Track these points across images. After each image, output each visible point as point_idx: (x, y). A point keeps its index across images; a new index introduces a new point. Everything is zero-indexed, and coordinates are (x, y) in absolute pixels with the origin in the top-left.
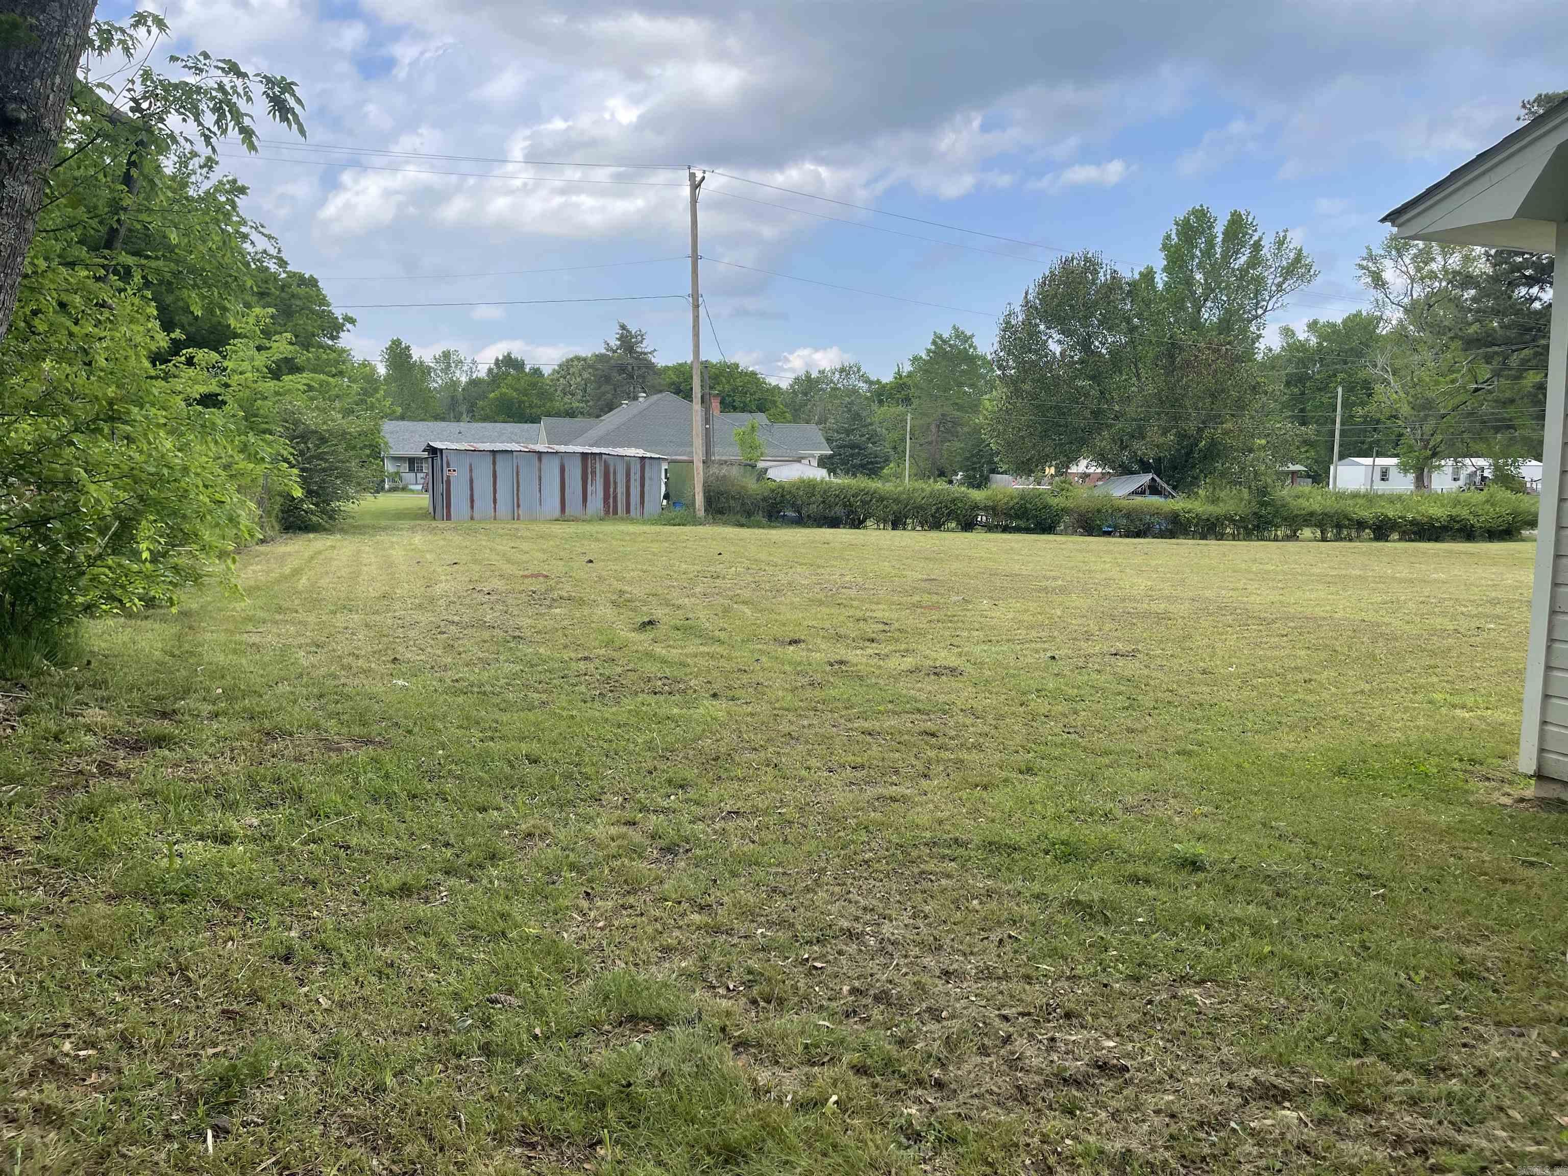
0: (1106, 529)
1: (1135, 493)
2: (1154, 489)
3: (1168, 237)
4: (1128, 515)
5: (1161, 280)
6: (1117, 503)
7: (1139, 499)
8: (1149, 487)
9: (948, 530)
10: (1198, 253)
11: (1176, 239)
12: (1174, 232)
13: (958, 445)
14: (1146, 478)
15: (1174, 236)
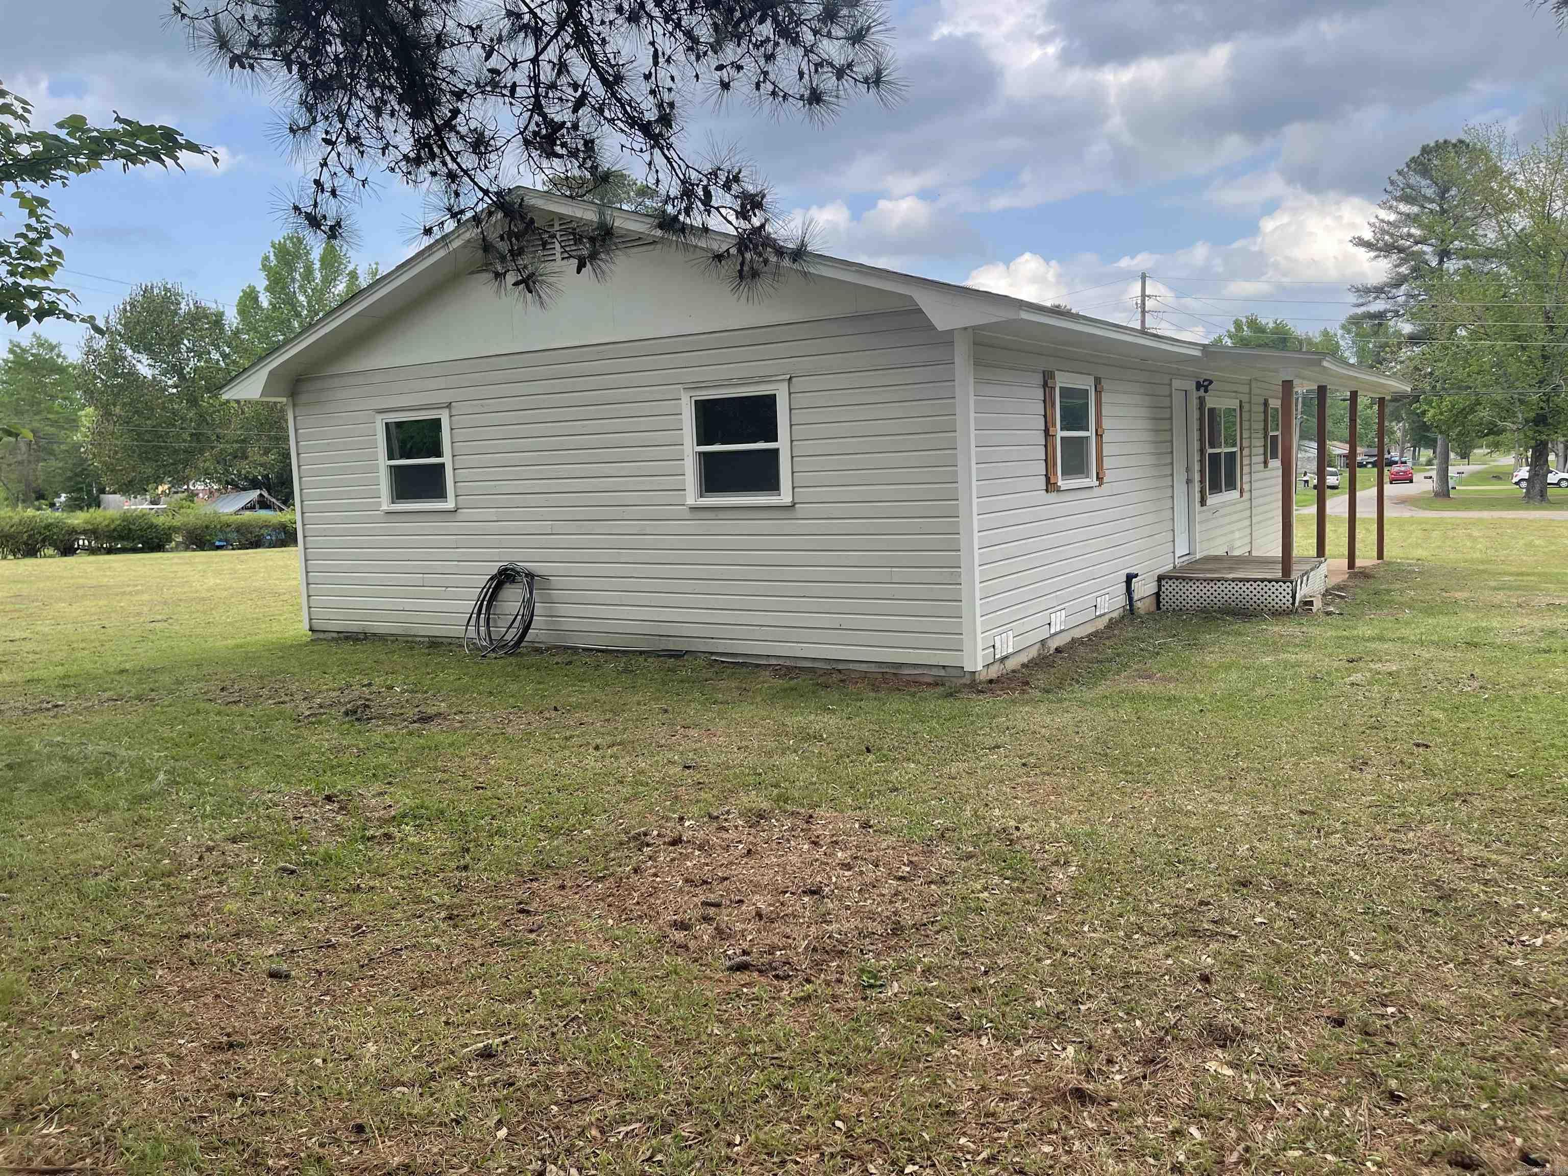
0: (217, 543)
1: (245, 508)
2: (263, 504)
3: (266, 258)
4: (238, 530)
5: (265, 301)
6: (224, 519)
7: (248, 514)
8: (259, 502)
9: (45, 556)
10: (298, 277)
11: (275, 262)
12: (272, 254)
13: (54, 463)
14: (254, 495)
15: (272, 257)
